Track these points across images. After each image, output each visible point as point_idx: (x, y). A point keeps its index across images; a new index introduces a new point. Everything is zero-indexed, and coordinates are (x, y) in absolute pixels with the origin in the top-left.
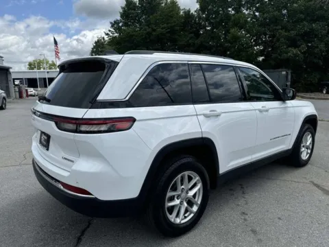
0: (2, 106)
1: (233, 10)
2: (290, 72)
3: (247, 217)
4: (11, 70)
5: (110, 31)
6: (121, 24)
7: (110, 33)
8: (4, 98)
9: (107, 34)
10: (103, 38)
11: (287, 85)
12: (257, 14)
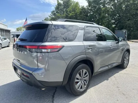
0: (8, 45)
1: (102, 5)
2: (127, 31)
3: (119, 88)
4: (11, 31)
5: (51, 15)
6: (55, 12)
7: (51, 16)
8: (9, 42)
9: (50, 16)
10: (48, 18)
11: (126, 37)
12: (112, 7)
